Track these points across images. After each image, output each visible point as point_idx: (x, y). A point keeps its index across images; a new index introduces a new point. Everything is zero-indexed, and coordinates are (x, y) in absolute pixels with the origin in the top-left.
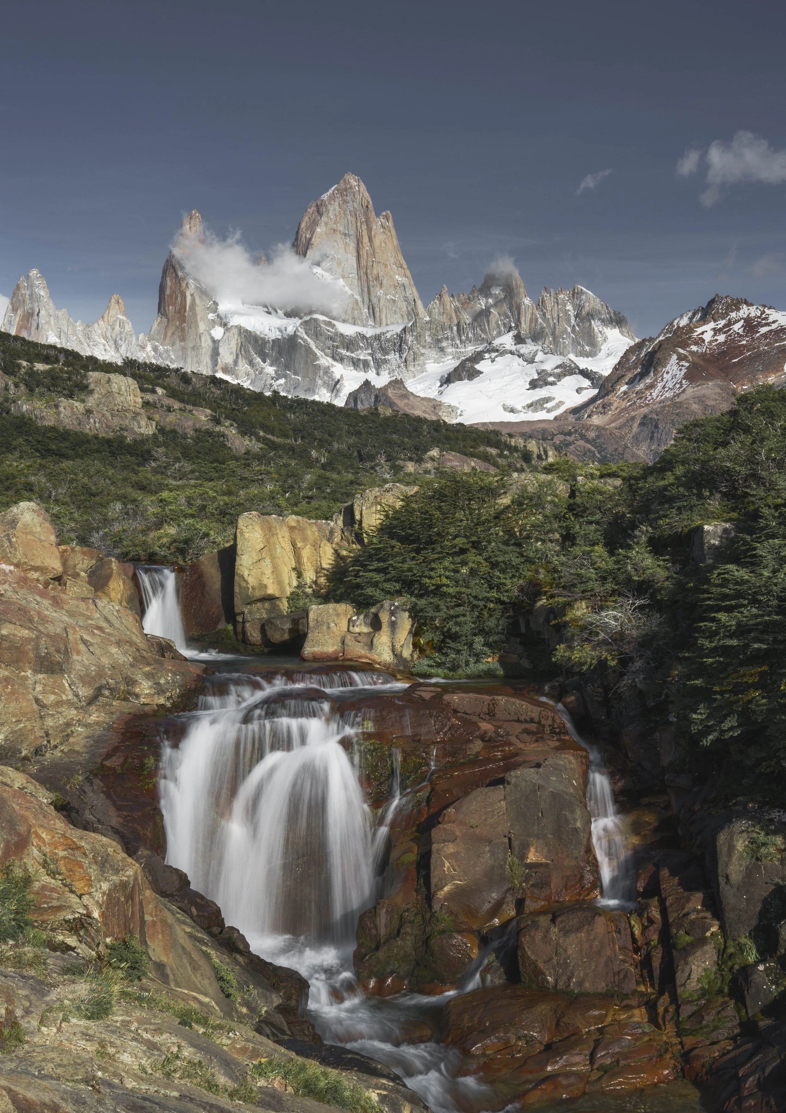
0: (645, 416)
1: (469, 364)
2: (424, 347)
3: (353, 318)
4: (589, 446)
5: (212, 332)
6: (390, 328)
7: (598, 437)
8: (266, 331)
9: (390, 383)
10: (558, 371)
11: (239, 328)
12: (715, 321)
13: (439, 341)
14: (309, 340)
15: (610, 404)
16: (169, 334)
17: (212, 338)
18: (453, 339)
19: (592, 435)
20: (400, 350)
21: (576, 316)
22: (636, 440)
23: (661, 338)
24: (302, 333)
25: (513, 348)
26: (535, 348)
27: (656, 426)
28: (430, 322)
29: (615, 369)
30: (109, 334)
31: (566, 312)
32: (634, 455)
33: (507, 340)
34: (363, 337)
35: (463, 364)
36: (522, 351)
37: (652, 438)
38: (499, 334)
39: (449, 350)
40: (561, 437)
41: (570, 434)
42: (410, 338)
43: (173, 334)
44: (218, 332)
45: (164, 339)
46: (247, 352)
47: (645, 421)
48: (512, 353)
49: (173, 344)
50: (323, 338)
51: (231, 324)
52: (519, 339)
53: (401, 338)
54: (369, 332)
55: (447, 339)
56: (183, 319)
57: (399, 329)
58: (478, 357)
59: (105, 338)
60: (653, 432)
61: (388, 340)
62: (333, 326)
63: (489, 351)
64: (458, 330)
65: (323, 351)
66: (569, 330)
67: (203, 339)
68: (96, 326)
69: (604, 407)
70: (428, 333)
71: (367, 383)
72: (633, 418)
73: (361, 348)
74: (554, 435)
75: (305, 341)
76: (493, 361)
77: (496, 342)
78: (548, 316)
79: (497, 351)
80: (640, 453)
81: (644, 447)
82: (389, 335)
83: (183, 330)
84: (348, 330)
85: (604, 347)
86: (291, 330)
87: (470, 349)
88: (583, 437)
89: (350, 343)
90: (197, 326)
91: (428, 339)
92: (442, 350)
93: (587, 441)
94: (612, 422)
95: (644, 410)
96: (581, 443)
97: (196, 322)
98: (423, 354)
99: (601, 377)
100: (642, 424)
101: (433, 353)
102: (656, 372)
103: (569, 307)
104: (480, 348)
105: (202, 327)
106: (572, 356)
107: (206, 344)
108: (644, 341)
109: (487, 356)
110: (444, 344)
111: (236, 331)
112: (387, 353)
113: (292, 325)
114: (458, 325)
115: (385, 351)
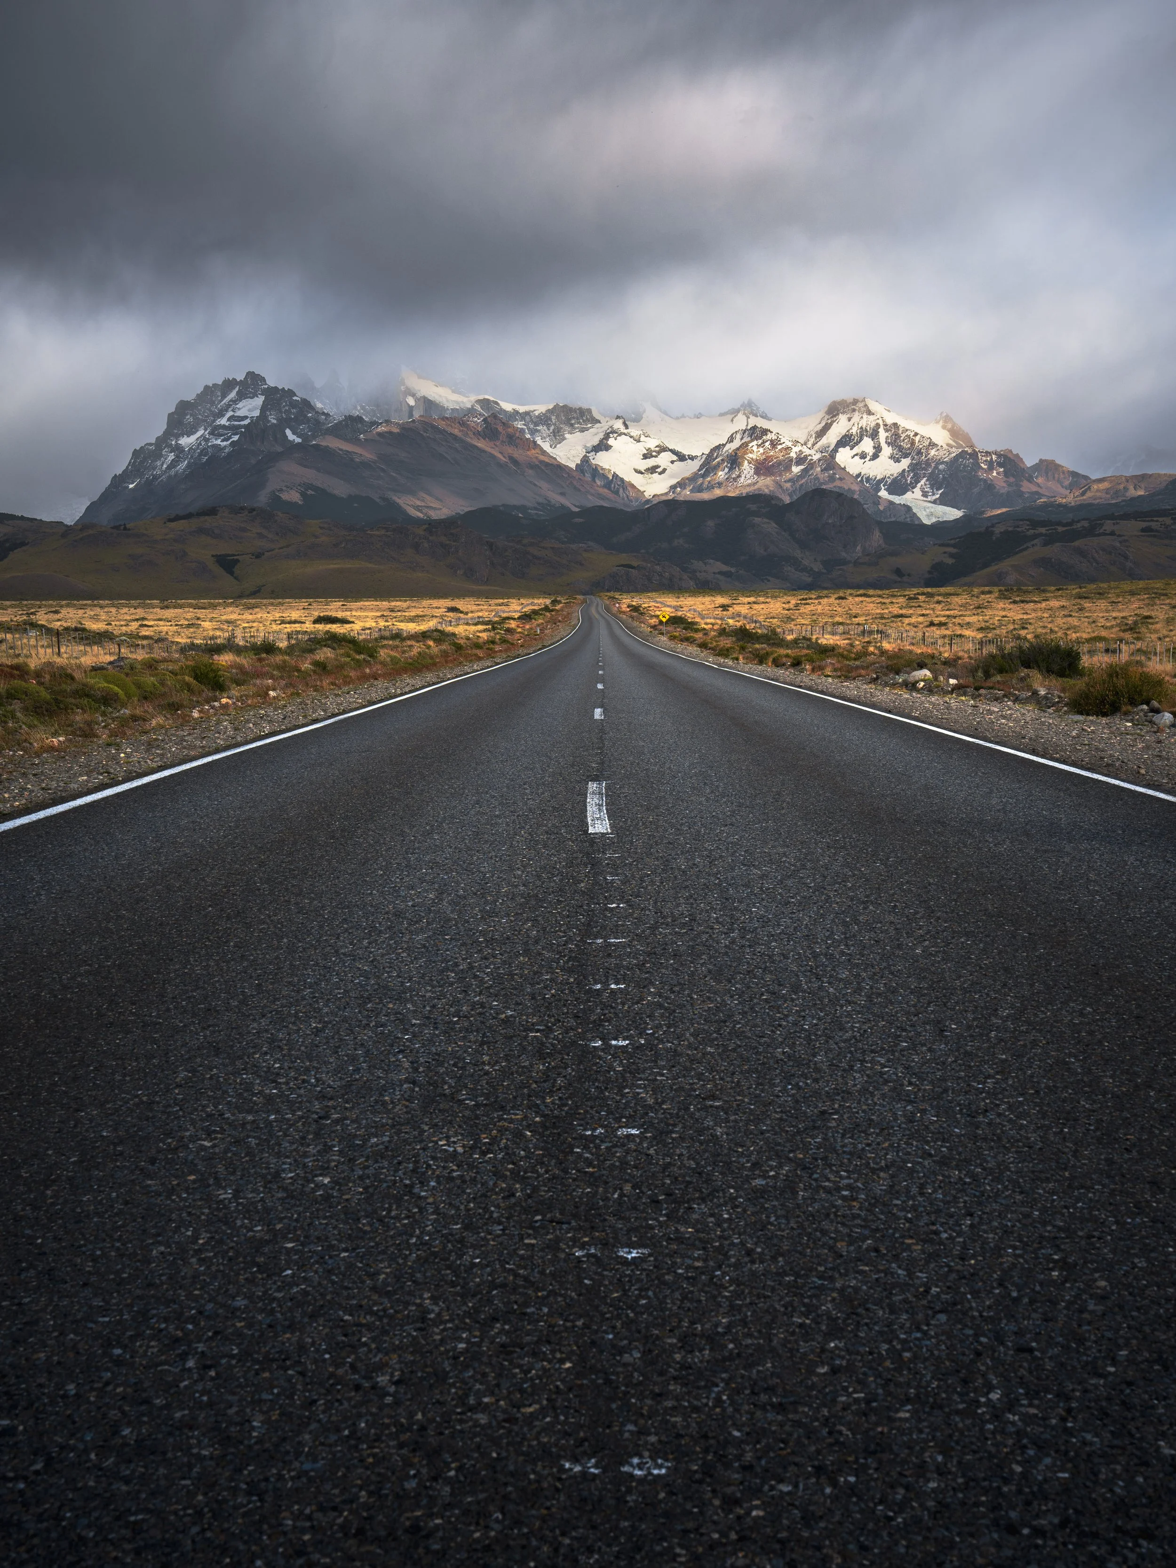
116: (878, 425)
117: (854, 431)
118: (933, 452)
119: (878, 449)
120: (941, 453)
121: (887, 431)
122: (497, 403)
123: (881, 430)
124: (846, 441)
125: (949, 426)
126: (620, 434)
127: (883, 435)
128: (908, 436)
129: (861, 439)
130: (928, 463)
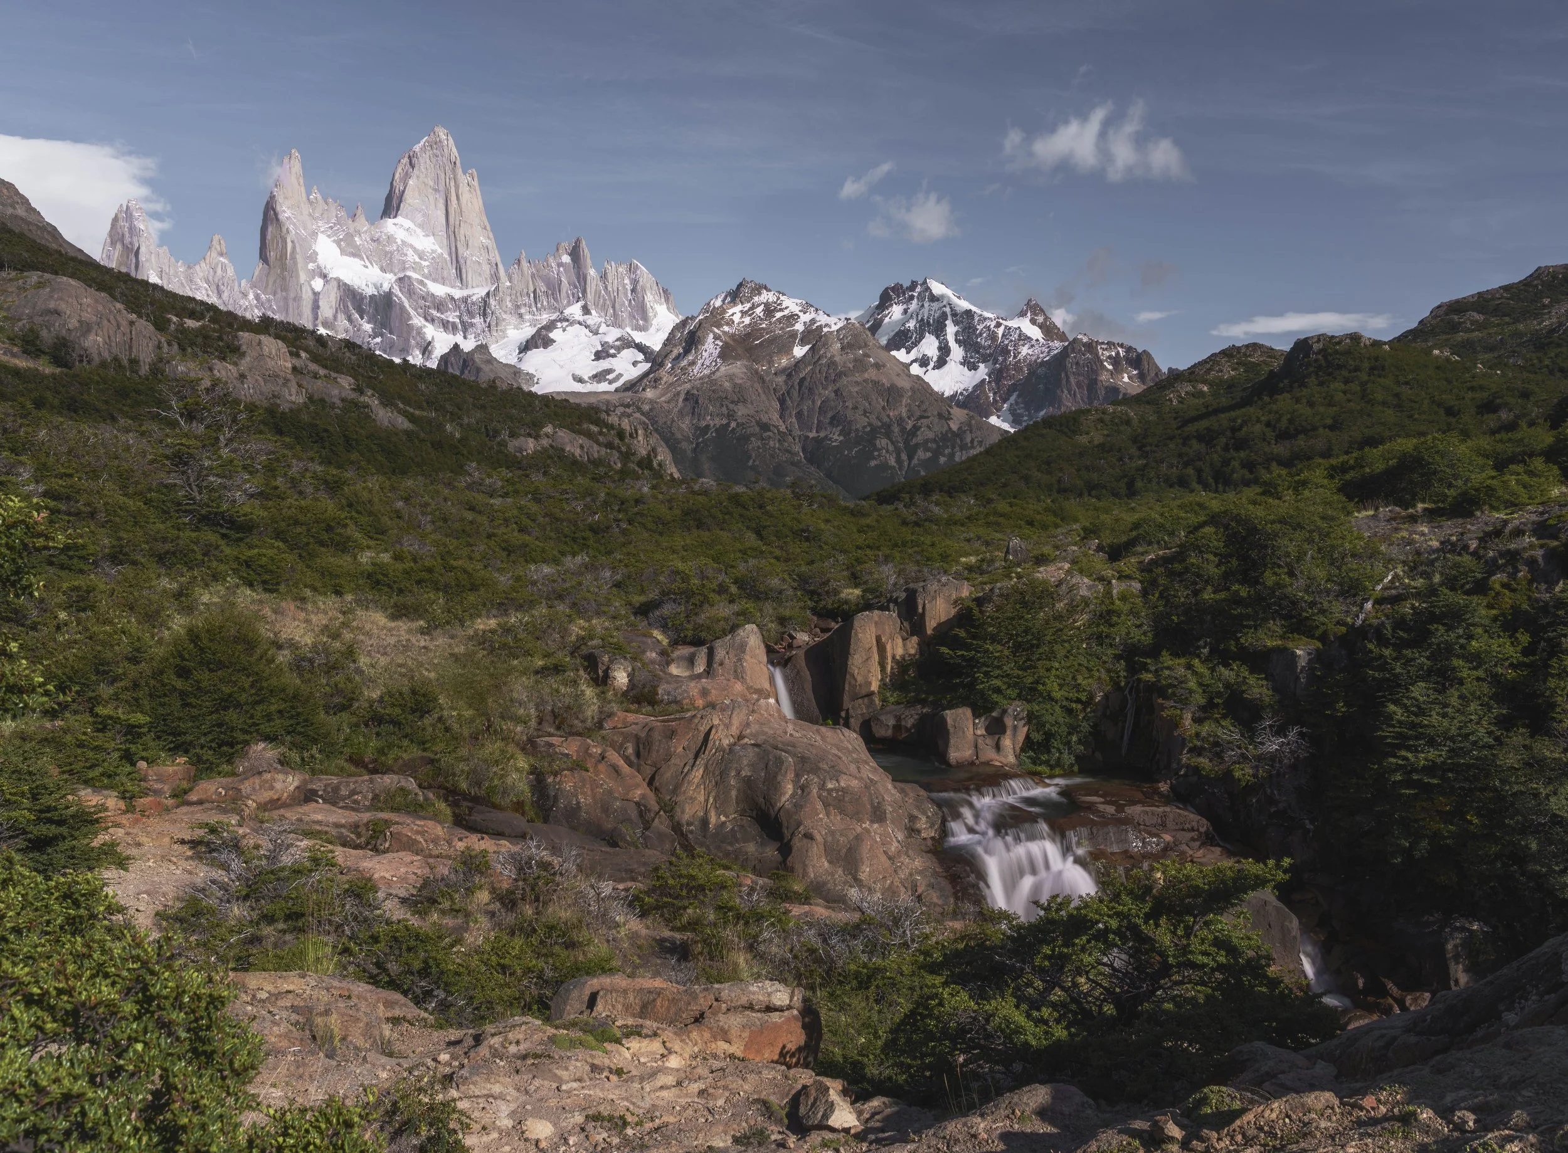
0: (688, 393)
1: (544, 332)
2: (505, 312)
3: (443, 278)
4: (644, 419)
5: (313, 283)
6: (476, 290)
7: (651, 410)
8: (364, 287)
9: (477, 347)
10: (618, 343)
11: (338, 280)
12: (742, 303)
13: (518, 307)
14: (404, 299)
15: (661, 378)
16: (271, 283)
17: (313, 290)
18: (530, 307)
19: (646, 407)
20: (485, 315)
21: (633, 291)
22: (681, 413)
23: (701, 317)
24: (396, 290)
25: (581, 318)
26: (600, 320)
27: (697, 402)
28: (511, 288)
29: (665, 345)
30: (211, 279)
31: (624, 285)
32: (679, 428)
33: (574, 310)
34: (452, 299)
35: (539, 331)
36: (589, 322)
37: (693, 414)
38: (569, 304)
39: (527, 317)
40: (622, 409)
41: (628, 406)
42: (492, 302)
43: (275, 282)
44: (318, 284)
45: (266, 287)
46: (346, 307)
47: (689, 396)
48: (580, 323)
49: (275, 294)
50: (415, 297)
51: (331, 276)
52: (586, 310)
53: (485, 302)
54: (458, 294)
55: (525, 305)
56: (284, 268)
57: (483, 293)
58: (551, 326)
59: (207, 281)
60: (694, 408)
61: (473, 303)
62: (424, 285)
63: (561, 320)
64: (535, 298)
65: (416, 310)
66: (627, 303)
67: (304, 290)
68: (197, 267)
69: (655, 381)
70: (508, 299)
71: (456, 346)
72: (678, 393)
73: (450, 309)
74: (616, 407)
75: (399, 299)
76: (564, 330)
77: (567, 312)
78: (610, 289)
79: (568, 320)
80: (684, 426)
81: (687, 420)
82: (474, 298)
83: (284, 279)
84: (438, 290)
85: (654, 322)
86: (386, 287)
87: (545, 317)
88: (639, 409)
89: (440, 305)
90: (298, 276)
91: (509, 305)
92: (521, 316)
93: (643, 414)
94: (663, 395)
95: (688, 386)
96: (638, 415)
97: (297, 271)
98: (504, 320)
99: (652, 351)
100: (685, 400)
101: (513, 320)
102: (696, 348)
103: (627, 281)
104: (554, 317)
105: (303, 277)
106: (628, 329)
107: (307, 296)
108: (687, 318)
109: (559, 325)
110: (523, 311)
111: (335, 284)
112: (473, 317)
113: (388, 281)
114: (535, 292)
115: (471, 315)
116: (944, 316)
117: (911, 325)
118: (1025, 350)
119: (944, 350)
120: (1037, 350)
121: (956, 323)
122: (421, 282)
123: (949, 323)
124: (902, 339)
125: (1040, 319)
126: (572, 324)
127: (951, 329)
128: (988, 328)
129: (922, 337)
130: (1017, 367)
